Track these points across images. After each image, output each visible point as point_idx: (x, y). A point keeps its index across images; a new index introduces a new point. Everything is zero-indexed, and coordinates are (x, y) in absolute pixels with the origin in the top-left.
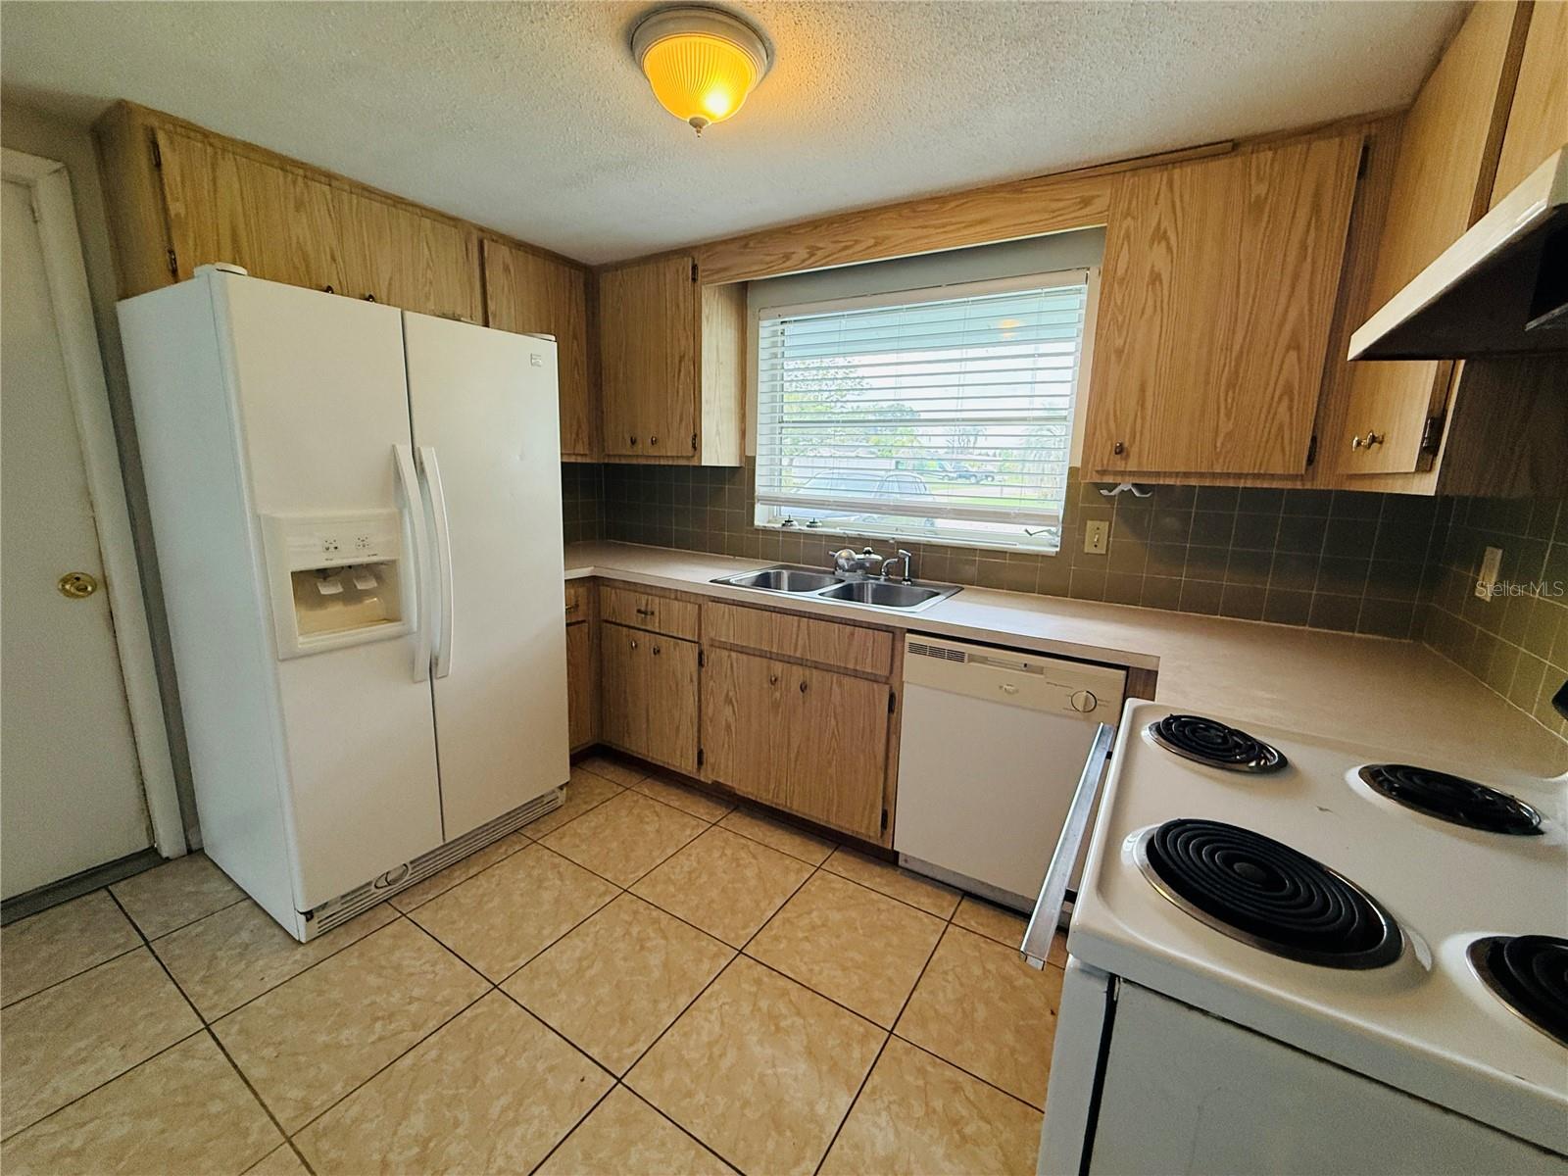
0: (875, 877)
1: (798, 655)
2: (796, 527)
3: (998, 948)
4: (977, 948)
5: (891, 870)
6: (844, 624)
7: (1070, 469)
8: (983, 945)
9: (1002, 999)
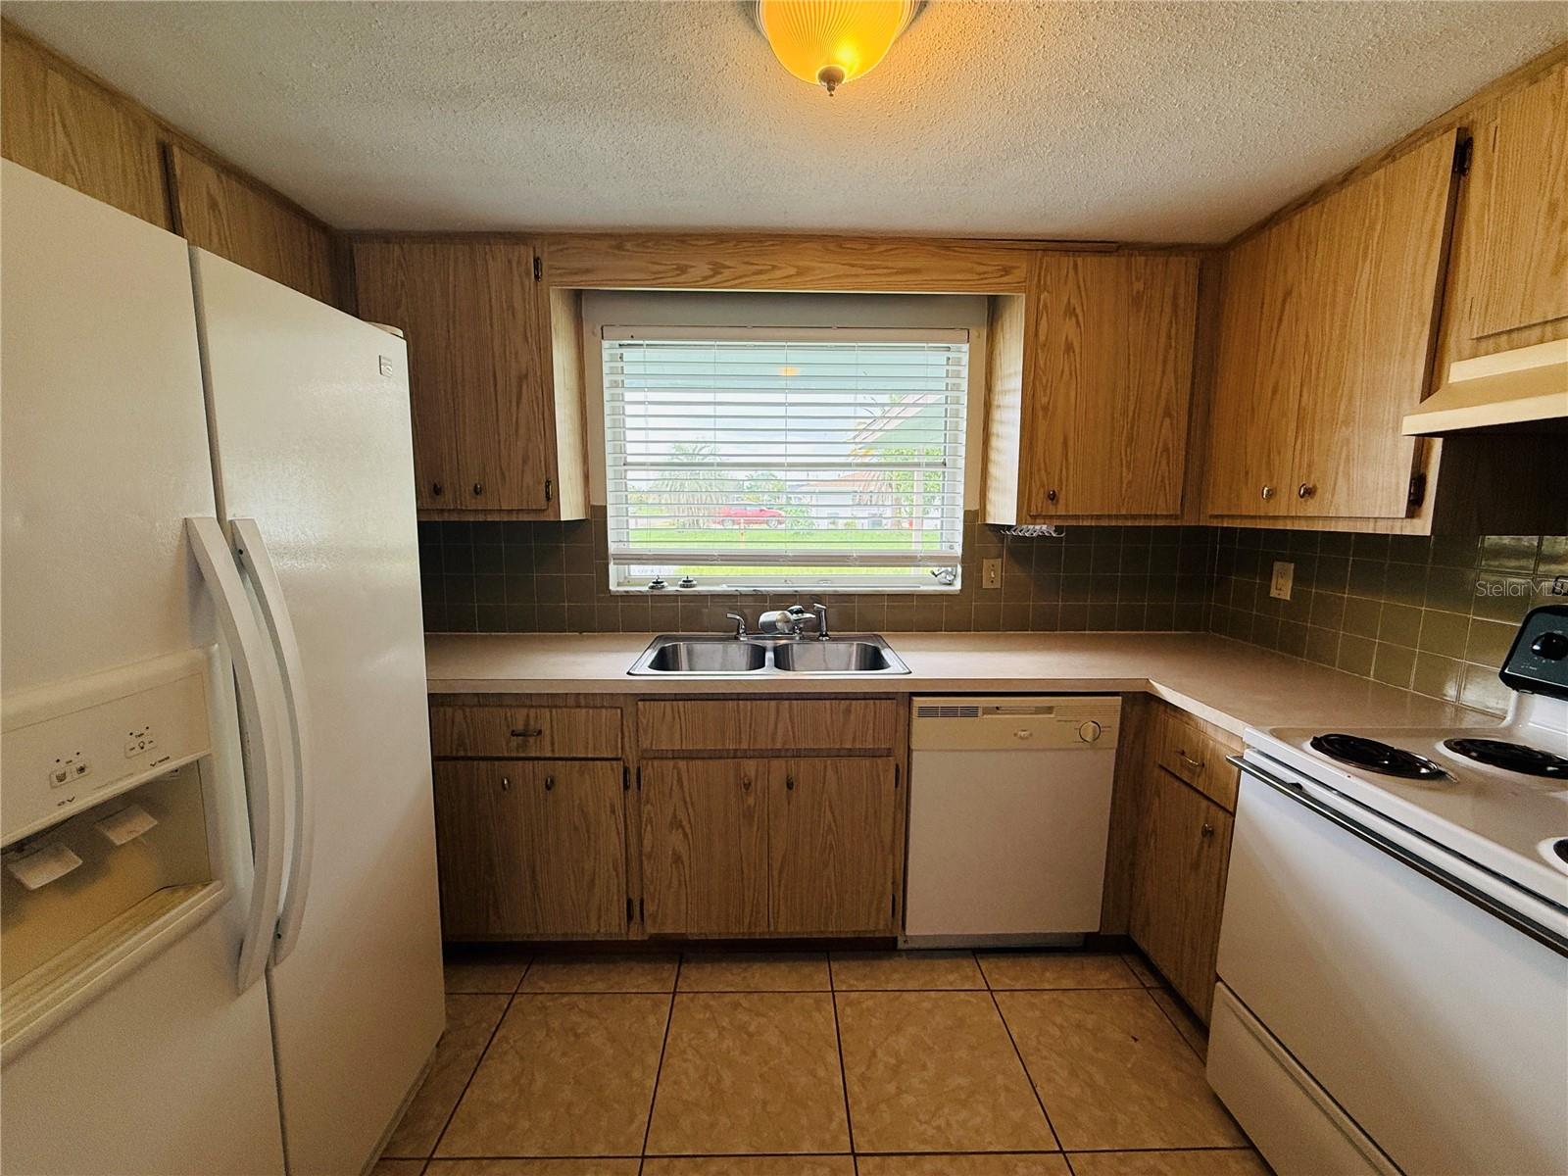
0: (893, 974)
1: (779, 746)
2: (670, 589)
3: (1046, 996)
4: (1032, 1006)
5: (897, 958)
6: (836, 699)
7: (965, 512)
8: (1033, 1000)
9: (1096, 1050)
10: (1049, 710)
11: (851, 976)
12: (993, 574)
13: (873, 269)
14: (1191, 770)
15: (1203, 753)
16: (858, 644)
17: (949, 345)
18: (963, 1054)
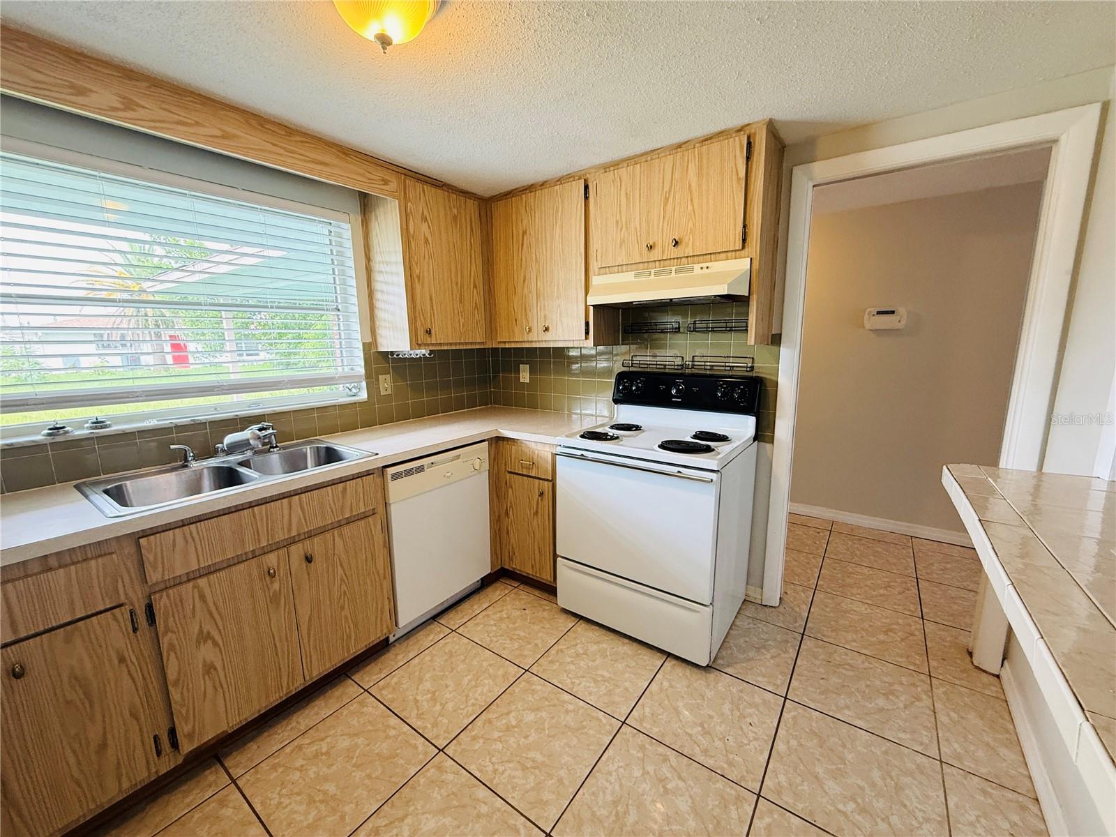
0: (396, 658)
1: (294, 533)
2: (79, 432)
3: (480, 616)
4: (477, 624)
5: (393, 649)
6: (334, 484)
7: (363, 344)
8: (476, 622)
9: (514, 623)
10: (458, 457)
11: (370, 676)
12: (386, 384)
13: (292, 153)
14: (528, 468)
15: (533, 457)
16: (310, 448)
17: (331, 222)
18: (462, 667)
